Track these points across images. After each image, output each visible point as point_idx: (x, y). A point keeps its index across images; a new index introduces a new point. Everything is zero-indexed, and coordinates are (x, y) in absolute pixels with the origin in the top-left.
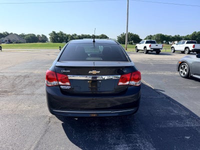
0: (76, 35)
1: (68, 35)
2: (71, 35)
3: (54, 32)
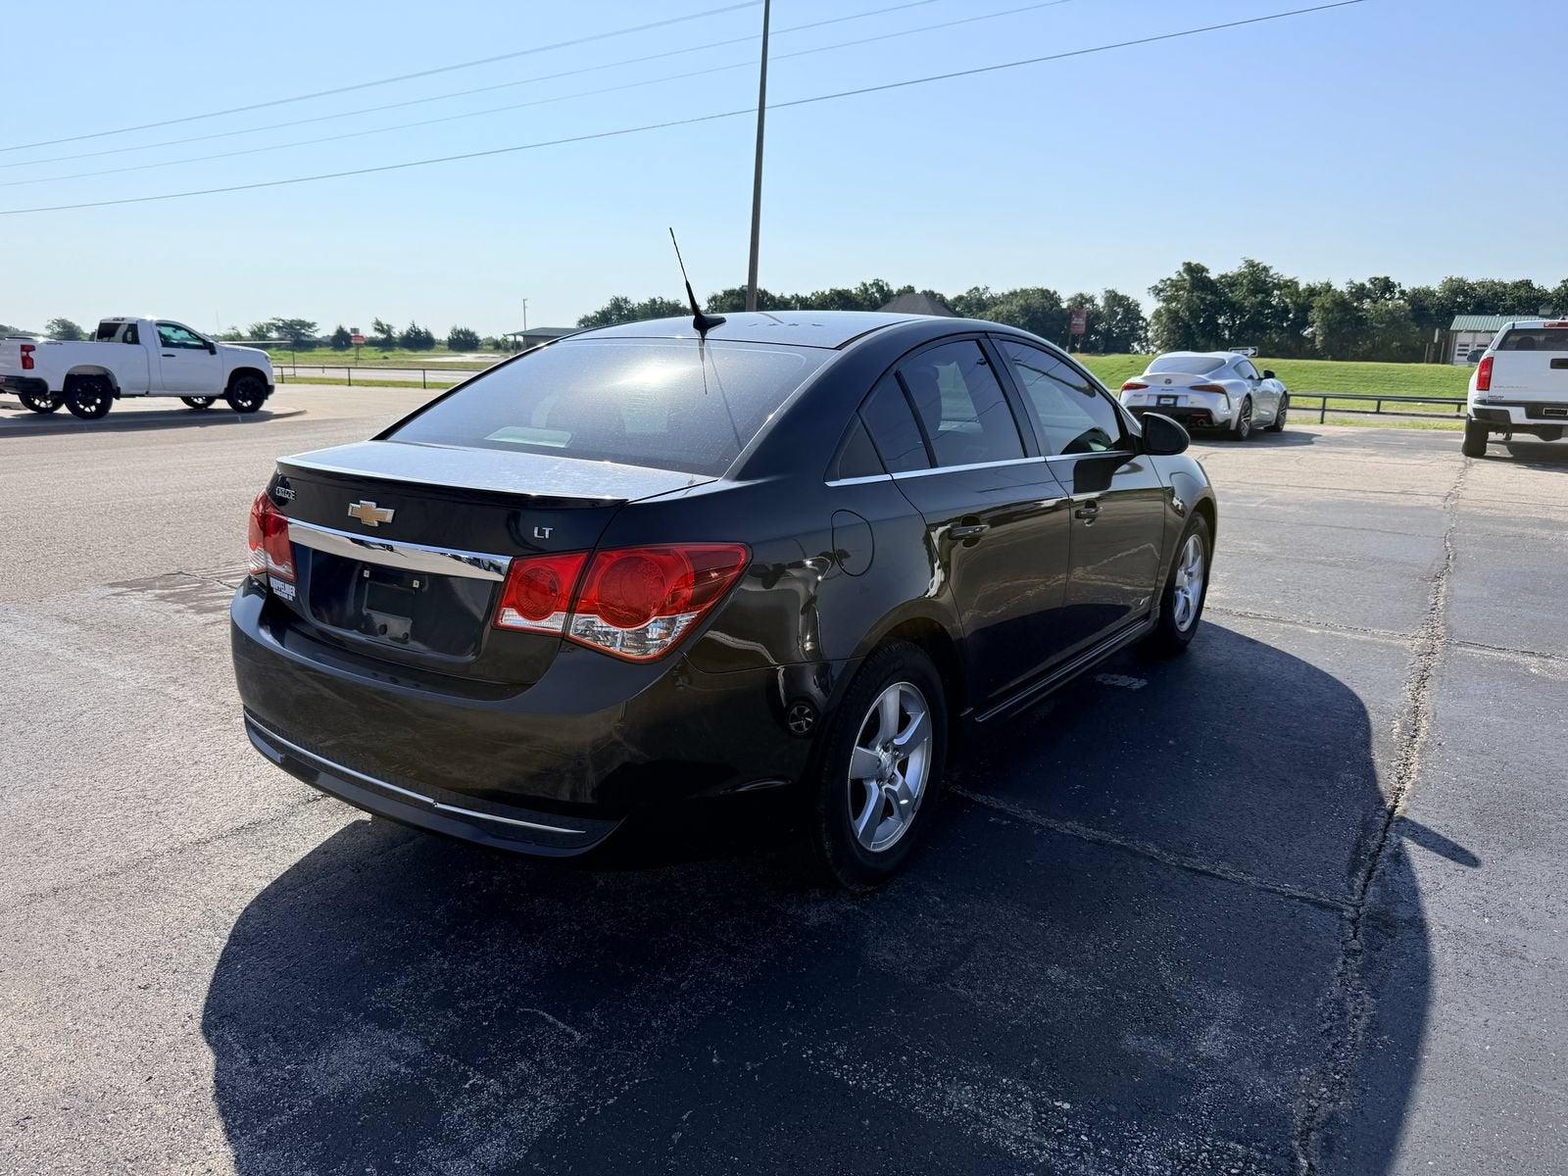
0: (1387, 286)
1: (1312, 292)
2: (1341, 286)
3: (1195, 271)
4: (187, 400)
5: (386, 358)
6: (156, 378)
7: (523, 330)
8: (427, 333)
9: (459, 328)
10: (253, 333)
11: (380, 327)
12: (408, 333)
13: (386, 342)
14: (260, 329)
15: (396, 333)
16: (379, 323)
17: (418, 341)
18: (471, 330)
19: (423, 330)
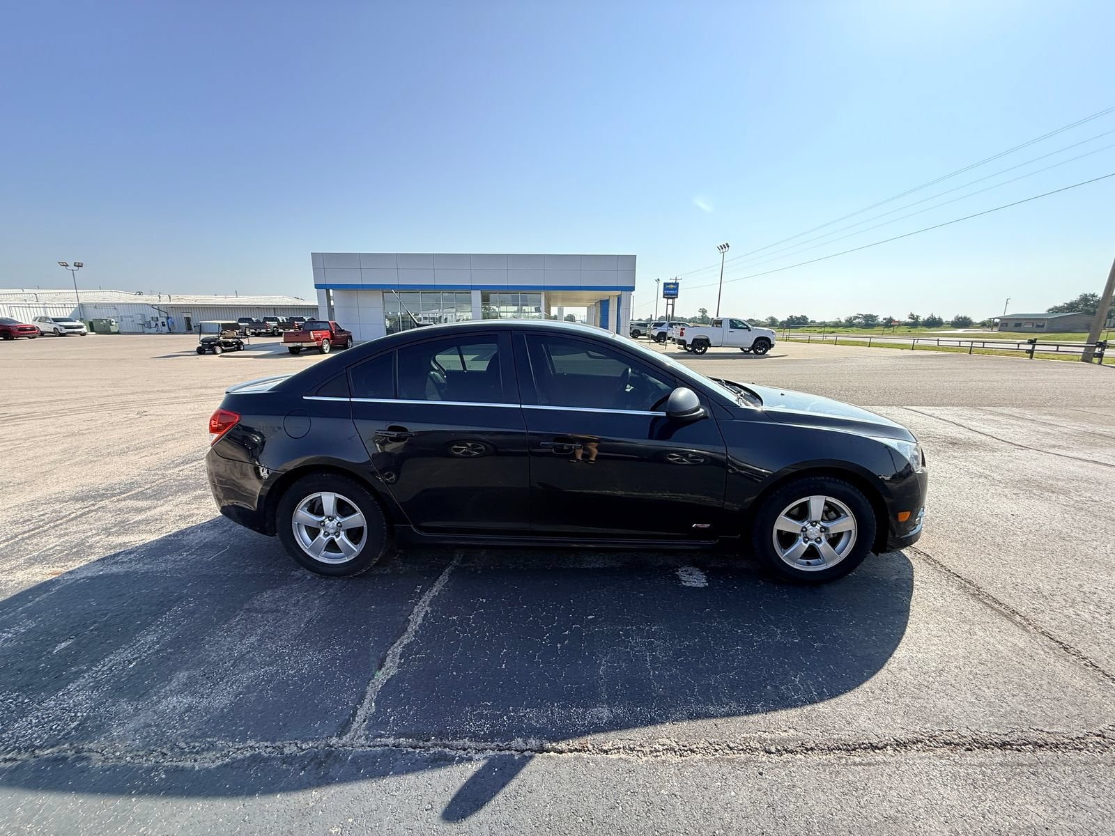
4: (742, 349)
5: (909, 331)
6: (725, 340)
7: (1003, 315)
8: (939, 318)
9: (960, 316)
10: (847, 321)
11: (912, 316)
12: (928, 319)
13: (914, 323)
14: (851, 319)
15: (921, 320)
16: (912, 315)
17: (934, 323)
18: (968, 317)
19: (937, 317)
